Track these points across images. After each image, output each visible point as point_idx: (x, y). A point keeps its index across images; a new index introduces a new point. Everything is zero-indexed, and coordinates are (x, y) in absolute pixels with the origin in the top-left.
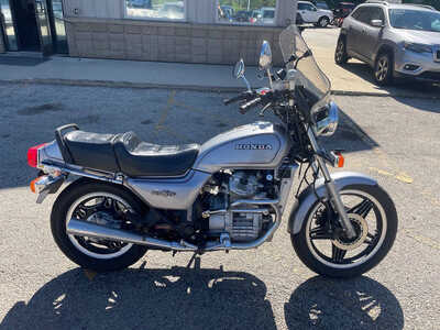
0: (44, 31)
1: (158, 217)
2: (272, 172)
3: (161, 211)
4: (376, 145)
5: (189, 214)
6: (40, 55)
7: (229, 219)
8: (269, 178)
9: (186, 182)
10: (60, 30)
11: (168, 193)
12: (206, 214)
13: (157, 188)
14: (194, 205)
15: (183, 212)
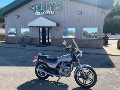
0: (47, 41)
1: (50, 69)
2: (69, 62)
3: (51, 68)
4: (115, 67)
5: (55, 69)
6: (45, 45)
7: (62, 71)
8: (69, 63)
9: (55, 63)
10: (50, 40)
11: (52, 65)
12: (58, 69)
13: (51, 64)
14: (56, 67)
15: (54, 69)
